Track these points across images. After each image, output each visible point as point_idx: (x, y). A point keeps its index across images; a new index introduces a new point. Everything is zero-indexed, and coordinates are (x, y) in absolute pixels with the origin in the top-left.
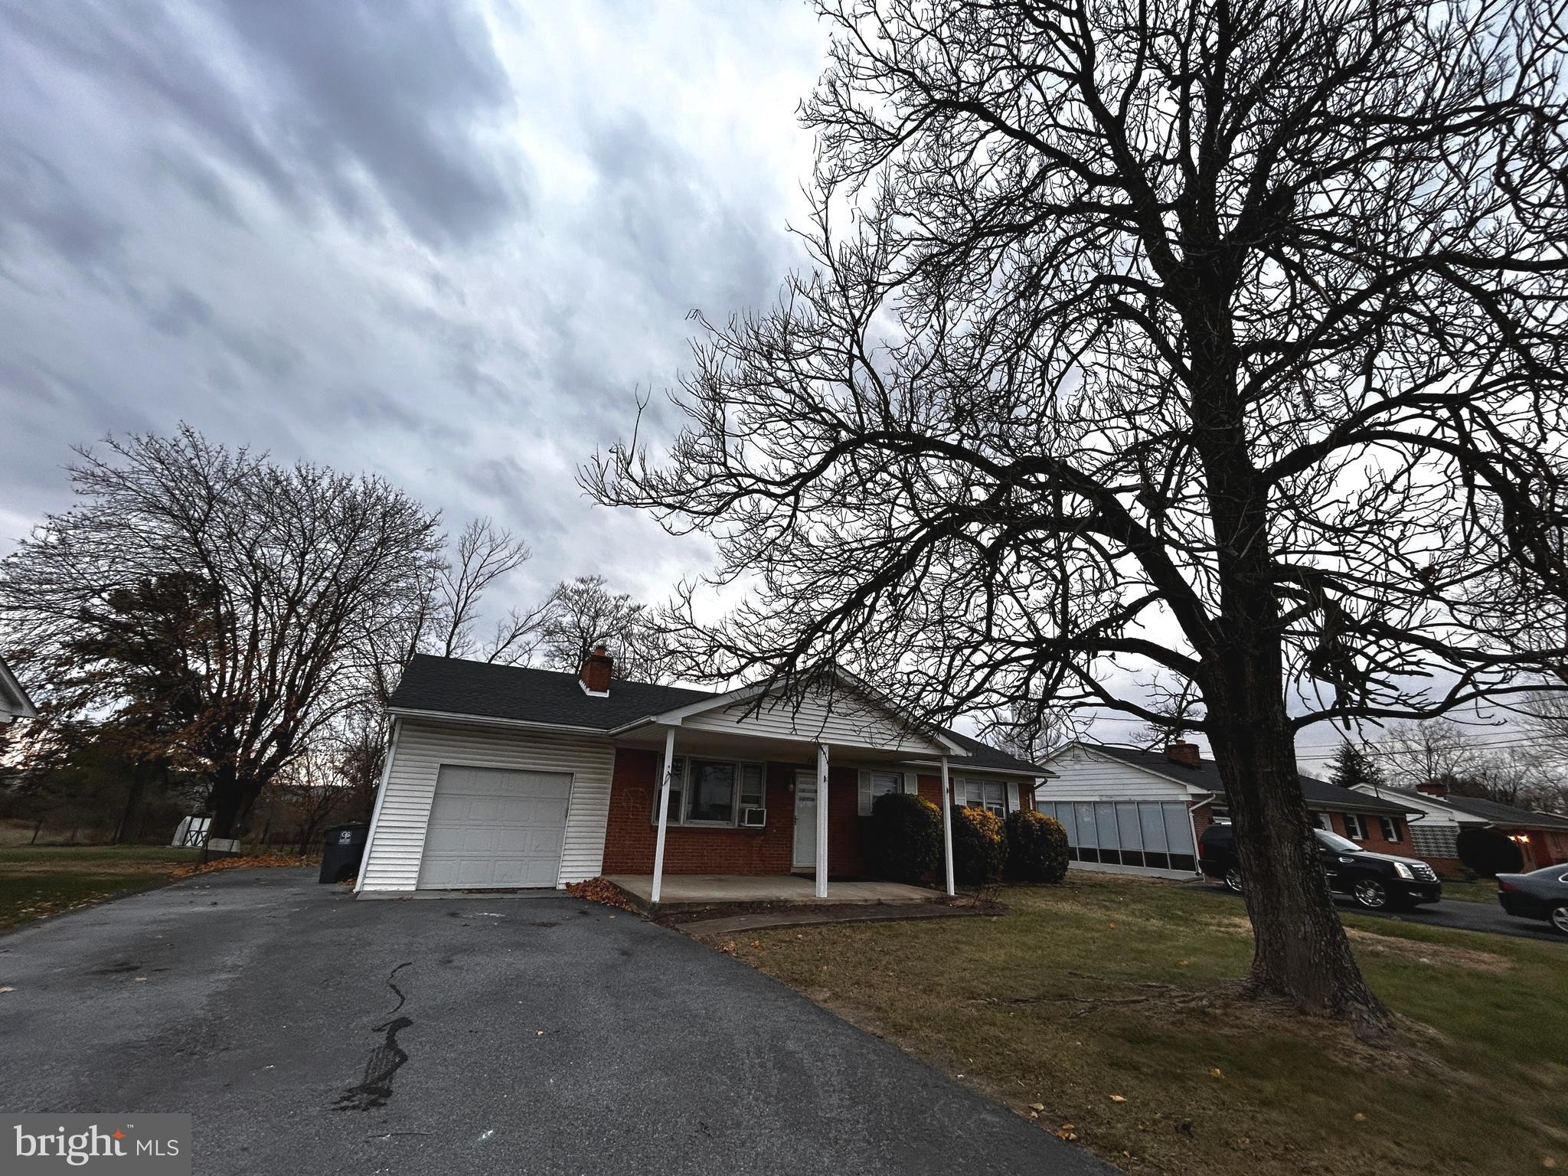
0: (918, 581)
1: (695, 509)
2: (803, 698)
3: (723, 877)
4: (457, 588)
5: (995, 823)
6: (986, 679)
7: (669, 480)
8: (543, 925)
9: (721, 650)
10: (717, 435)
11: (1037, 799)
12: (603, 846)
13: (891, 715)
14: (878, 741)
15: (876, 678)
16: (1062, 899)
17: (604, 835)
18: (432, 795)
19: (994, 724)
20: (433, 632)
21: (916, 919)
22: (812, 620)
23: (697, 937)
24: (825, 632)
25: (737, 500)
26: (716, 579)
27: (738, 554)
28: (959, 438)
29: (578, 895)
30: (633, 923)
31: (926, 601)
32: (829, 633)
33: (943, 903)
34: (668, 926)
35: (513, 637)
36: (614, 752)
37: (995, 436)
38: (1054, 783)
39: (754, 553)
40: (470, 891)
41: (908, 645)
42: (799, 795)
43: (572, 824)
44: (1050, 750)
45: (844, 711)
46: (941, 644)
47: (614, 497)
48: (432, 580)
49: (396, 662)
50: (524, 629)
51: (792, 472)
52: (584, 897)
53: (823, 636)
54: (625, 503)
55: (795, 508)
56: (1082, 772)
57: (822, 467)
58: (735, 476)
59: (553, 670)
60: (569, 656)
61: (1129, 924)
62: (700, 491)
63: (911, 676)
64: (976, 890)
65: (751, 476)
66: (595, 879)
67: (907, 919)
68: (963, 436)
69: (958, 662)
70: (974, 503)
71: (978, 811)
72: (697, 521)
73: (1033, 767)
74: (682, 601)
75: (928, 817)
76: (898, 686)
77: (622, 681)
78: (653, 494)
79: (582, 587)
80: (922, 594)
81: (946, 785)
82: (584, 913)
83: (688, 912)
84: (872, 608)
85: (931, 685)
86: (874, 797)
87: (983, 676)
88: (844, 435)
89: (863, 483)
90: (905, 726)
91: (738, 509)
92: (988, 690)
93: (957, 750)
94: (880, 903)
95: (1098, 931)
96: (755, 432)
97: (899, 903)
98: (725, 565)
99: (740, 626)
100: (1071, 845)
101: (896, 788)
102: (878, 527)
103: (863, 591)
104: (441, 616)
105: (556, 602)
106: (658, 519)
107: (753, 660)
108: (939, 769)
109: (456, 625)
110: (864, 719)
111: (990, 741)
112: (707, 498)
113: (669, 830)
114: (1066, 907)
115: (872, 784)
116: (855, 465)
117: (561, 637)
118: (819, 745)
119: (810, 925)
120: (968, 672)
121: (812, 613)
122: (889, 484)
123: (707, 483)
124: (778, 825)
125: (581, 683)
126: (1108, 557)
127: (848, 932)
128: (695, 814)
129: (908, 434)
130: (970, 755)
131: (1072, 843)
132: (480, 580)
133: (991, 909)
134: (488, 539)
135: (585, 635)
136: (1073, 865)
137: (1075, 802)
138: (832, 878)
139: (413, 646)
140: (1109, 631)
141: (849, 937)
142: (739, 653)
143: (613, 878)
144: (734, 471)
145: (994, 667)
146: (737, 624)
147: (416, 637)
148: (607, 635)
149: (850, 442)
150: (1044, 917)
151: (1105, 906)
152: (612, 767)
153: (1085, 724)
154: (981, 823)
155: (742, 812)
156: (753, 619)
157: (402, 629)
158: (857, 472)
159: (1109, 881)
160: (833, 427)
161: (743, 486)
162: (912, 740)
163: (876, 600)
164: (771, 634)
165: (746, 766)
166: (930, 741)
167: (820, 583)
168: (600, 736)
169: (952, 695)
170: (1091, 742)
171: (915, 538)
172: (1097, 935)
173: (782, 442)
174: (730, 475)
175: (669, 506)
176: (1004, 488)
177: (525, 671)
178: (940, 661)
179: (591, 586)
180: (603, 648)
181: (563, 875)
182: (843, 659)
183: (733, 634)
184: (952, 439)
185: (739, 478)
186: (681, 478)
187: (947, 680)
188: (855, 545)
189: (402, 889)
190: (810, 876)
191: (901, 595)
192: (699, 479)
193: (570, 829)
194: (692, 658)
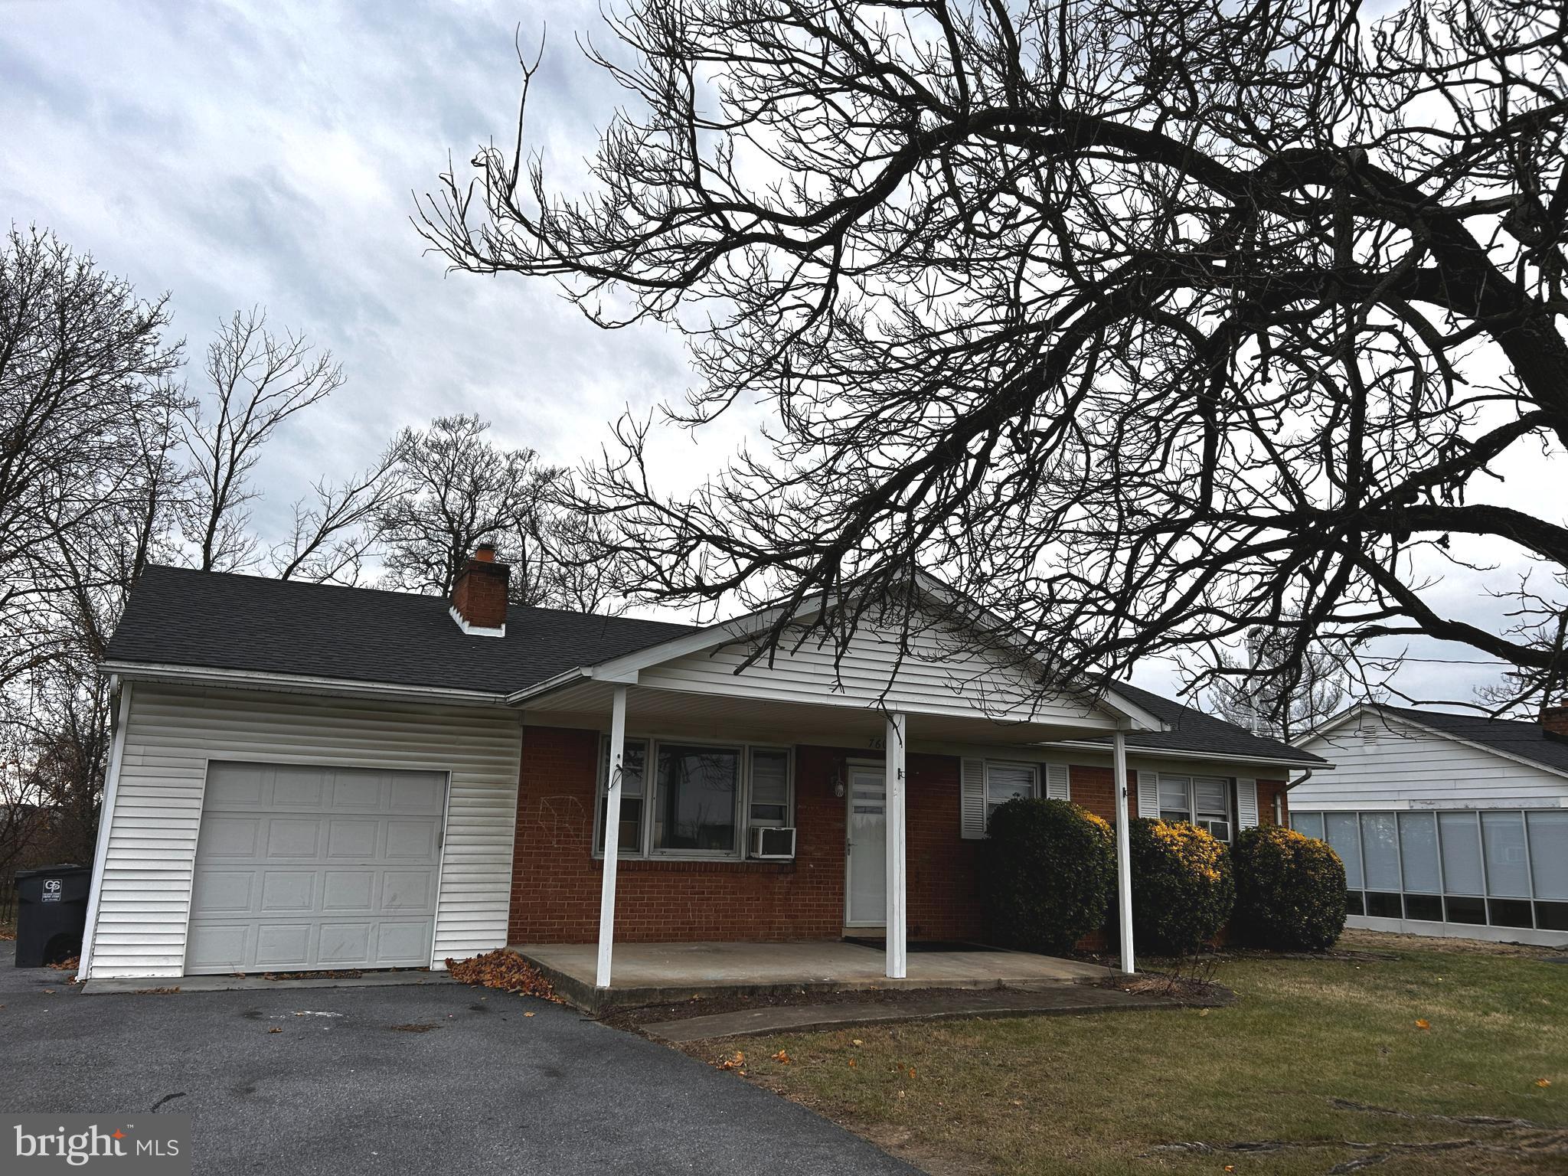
0: (1071, 405)
1: (644, 276)
2: (854, 628)
3: (720, 945)
4: (213, 443)
5: (1210, 848)
6: (1198, 588)
7: (591, 220)
8: (408, 1028)
9: (703, 545)
10: (680, 126)
11: (1291, 807)
12: (508, 897)
13: (1019, 659)
14: (996, 706)
15: (990, 590)
16: (1330, 980)
17: (509, 878)
18: (198, 814)
19: (1212, 672)
20: (176, 525)
21: (1065, 1012)
22: (871, 486)
23: (677, 1045)
24: (894, 508)
25: (721, 258)
26: (689, 412)
27: (728, 364)
28: (1155, 117)
29: (467, 979)
30: (569, 1025)
31: (1086, 444)
32: (901, 510)
33: (1114, 987)
34: (626, 1028)
35: (324, 531)
36: (519, 732)
37: (1229, 109)
38: (1323, 779)
39: (758, 360)
40: (279, 975)
41: (1051, 529)
42: (854, 802)
43: (450, 859)
44: (1320, 719)
45: (931, 653)
46: (1114, 527)
47: (486, 254)
48: (165, 429)
49: (114, 582)
50: (343, 516)
51: (829, 198)
52: (478, 983)
53: (890, 515)
54: (509, 267)
55: (835, 269)
56: (1378, 759)
57: (886, 184)
58: (717, 209)
59: (402, 590)
60: (429, 565)
61: (1451, 1021)
62: (653, 242)
63: (1056, 587)
64: (1175, 965)
65: (750, 208)
66: (497, 951)
67: (1047, 1013)
68: (1166, 113)
69: (1146, 558)
70: (1181, 248)
71: (1181, 828)
72: (648, 300)
73: (1286, 751)
74: (625, 453)
75: (1089, 840)
76: (1032, 604)
77: (527, 607)
78: (562, 247)
79: (444, 436)
80: (1079, 430)
81: (1122, 782)
82: (479, 1009)
83: (662, 1005)
84: (983, 460)
85: (1094, 602)
86: (991, 805)
87: (1192, 582)
88: (928, 119)
89: (966, 215)
90: (1045, 677)
91: (725, 273)
92: (1203, 610)
93: (1142, 721)
94: (1000, 987)
95: (1394, 1032)
96: (754, 116)
97: (1033, 986)
98: (705, 386)
99: (736, 499)
100: (1351, 886)
101: (1030, 790)
102: (992, 301)
103: (965, 427)
104: (189, 496)
105: (399, 465)
106: (575, 299)
107: (761, 561)
108: (1110, 756)
109: (217, 513)
110: (971, 667)
111: (1207, 701)
112: (665, 254)
113: (622, 867)
114: (1338, 993)
115: (987, 783)
116: (950, 178)
117: (412, 531)
118: (889, 715)
119: (876, 1023)
120: (1165, 576)
121: (871, 472)
122: (1014, 213)
123: (667, 224)
124: (818, 855)
125: (453, 613)
126: (1437, 344)
127: (943, 1035)
128: (671, 839)
129: (1054, 113)
130: (1168, 728)
131: (1354, 883)
132: (255, 427)
133: (1199, 994)
134: (262, 349)
135: (455, 526)
136: (1352, 921)
137: (1362, 813)
138: (913, 946)
139: (142, 551)
140: (1436, 491)
141: (946, 1043)
142: (738, 549)
143: (530, 950)
144: (715, 199)
145: (1212, 564)
146: (730, 496)
147: (145, 536)
148: (497, 525)
149: (939, 134)
150: (1295, 1009)
151: (1410, 992)
152: (518, 760)
153: (1384, 668)
154: (1185, 848)
155: (753, 834)
156: (762, 487)
157: (117, 521)
158: (954, 192)
159: (1421, 950)
160: (904, 102)
161: (733, 225)
162: (1058, 703)
163: (990, 443)
164: (794, 514)
165: (758, 754)
166: (1093, 705)
167: (885, 414)
168: (492, 706)
169: (1133, 619)
170: (1396, 702)
171: (1068, 324)
172: (1389, 1039)
173: (806, 136)
174: (709, 208)
175: (591, 271)
176: (1244, 216)
177: (351, 595)
178: (1112, 556)
179: (462, 434)
180: (489, 548)
181: (440, 947)
182: (928, 555)
183: (723, 516)
184: (1145, 120)
185: (727, 213)
186: (614, 215)
187: (1123, 592)
188: (951, 339)
189: (158, 974)
190: (877, 943)
191: (1036, 433)
192: (650, 218)
193: (447, 869)
194: (650, 560)
